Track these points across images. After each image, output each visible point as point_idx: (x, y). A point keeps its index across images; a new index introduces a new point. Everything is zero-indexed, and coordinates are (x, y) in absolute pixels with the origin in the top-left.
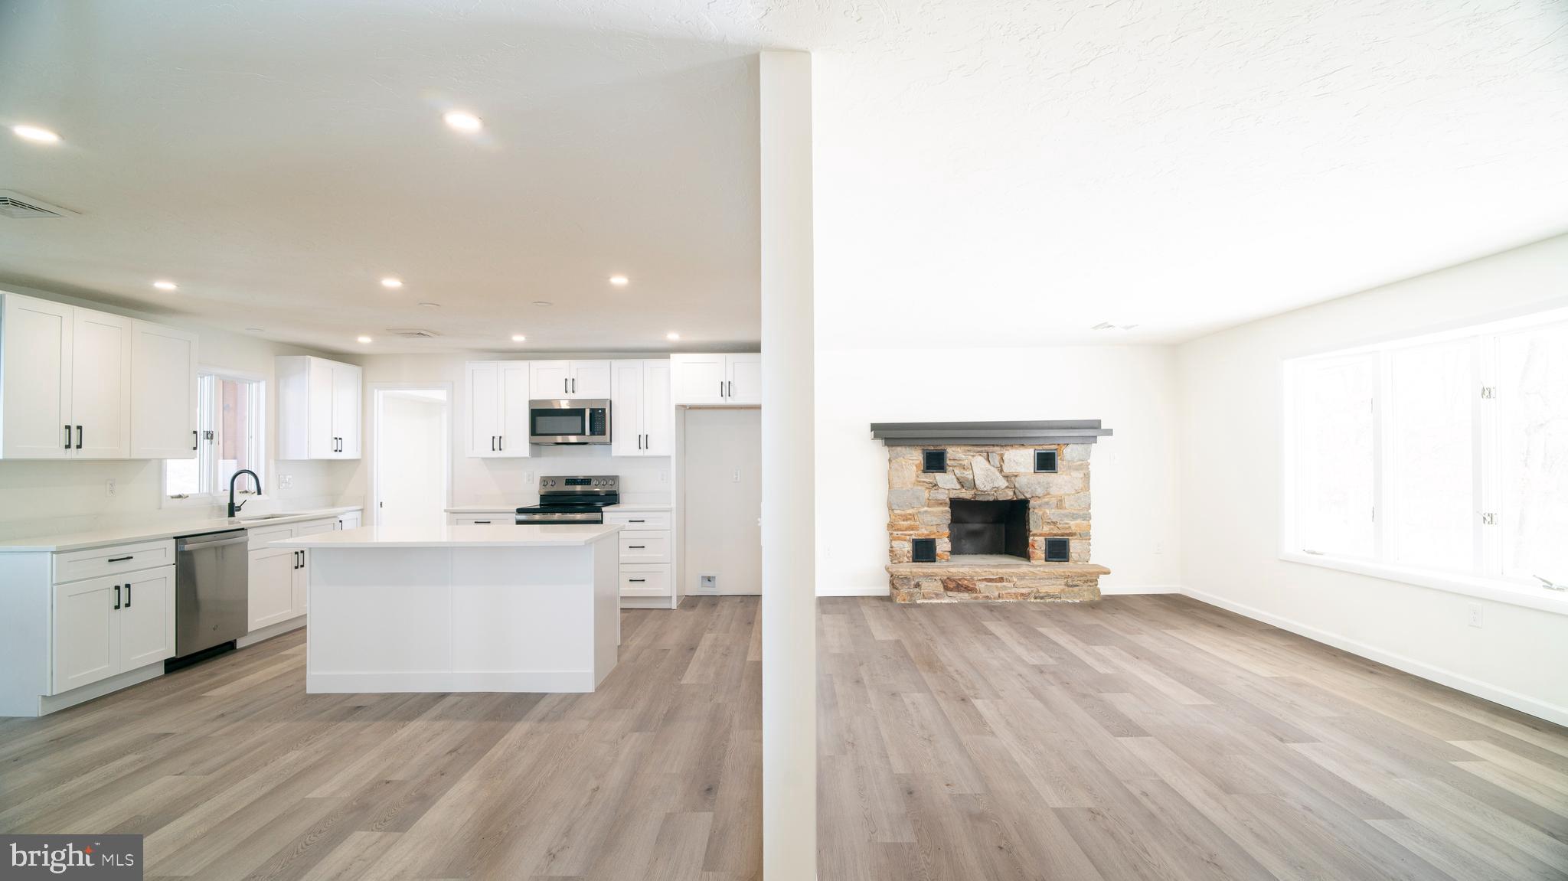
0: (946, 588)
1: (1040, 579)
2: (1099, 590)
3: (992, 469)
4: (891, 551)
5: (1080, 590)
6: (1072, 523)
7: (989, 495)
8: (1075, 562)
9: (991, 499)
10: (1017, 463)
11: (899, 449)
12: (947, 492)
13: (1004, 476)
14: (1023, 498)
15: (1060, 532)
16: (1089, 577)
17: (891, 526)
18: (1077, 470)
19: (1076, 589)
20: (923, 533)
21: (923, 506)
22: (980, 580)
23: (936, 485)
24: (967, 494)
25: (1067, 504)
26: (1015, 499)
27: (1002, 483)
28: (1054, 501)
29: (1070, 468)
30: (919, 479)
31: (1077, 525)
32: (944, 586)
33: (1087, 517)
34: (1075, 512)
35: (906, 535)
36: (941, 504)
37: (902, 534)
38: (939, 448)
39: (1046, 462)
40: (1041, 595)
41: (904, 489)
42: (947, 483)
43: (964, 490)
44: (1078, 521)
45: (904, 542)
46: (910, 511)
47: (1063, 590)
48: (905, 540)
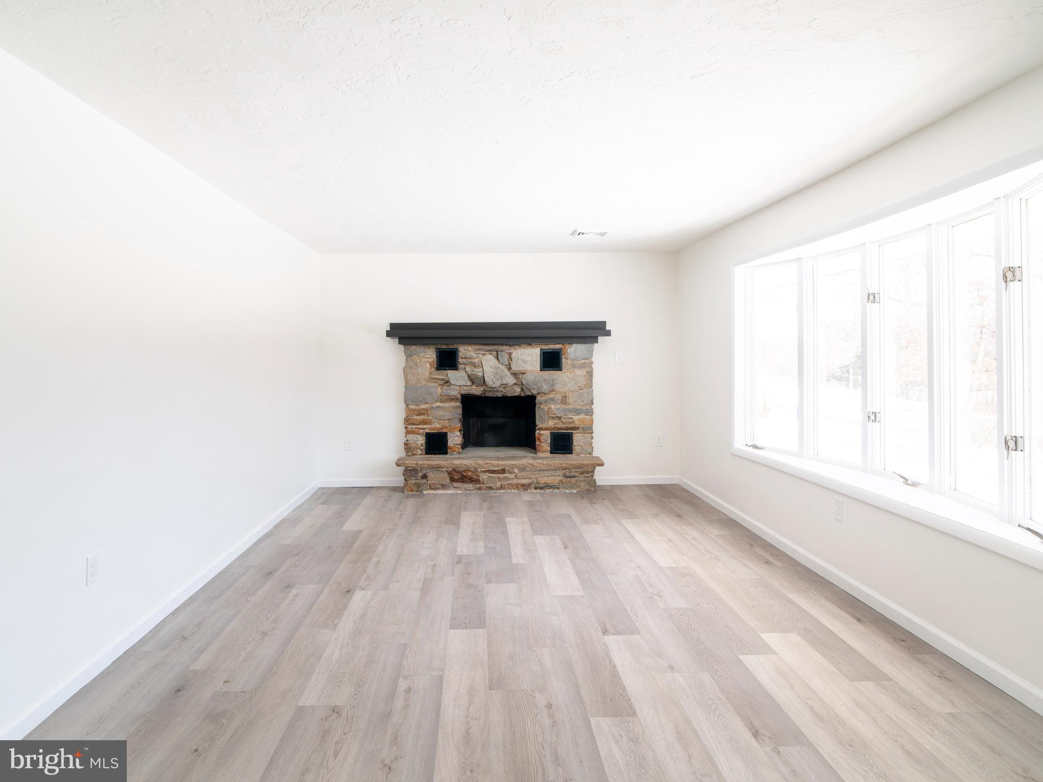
0: (452, 480)
1: (540, 470)
2: (595, 481)
3: (501, 366)
4: (406, 444)
5: (576, 481)
6: (576, 418)
7: (497, 391)
8: (579, 454)
9: (500, 395)
10: (524, 361)
11: (414, 347)
12: (459, 388)
13: (512, 374)
14: (530, 394)
15: (564, 426)
16: (585, 469)
17: (408, 421)
18: (580, 368)
19: (573, 480)
20: (435, 426)
21: (436, 402)
22: (483, 472)
23: (448, 382)
24: (477, 391)
25: (571, 400)
26: (523, 395)
27: (511, 380)
28: (559, 397)
29: (574, 366)
30: (432, 376)
31: (580, 420)
32: (450, 477)
33: (590, 412)
34: (579, 407)
35: (419, 429)
36: (452, 399)
37: (416, 428)
38: (451, 347)
39: (551, 361)
40: (541, 485)
41: (419, 385)
42: (458, 380)
43: (474, 387)
44: (582, 416)
45: (417, 436)
46: (423, 406)
47: (561, 481)
48: (419, 434)
